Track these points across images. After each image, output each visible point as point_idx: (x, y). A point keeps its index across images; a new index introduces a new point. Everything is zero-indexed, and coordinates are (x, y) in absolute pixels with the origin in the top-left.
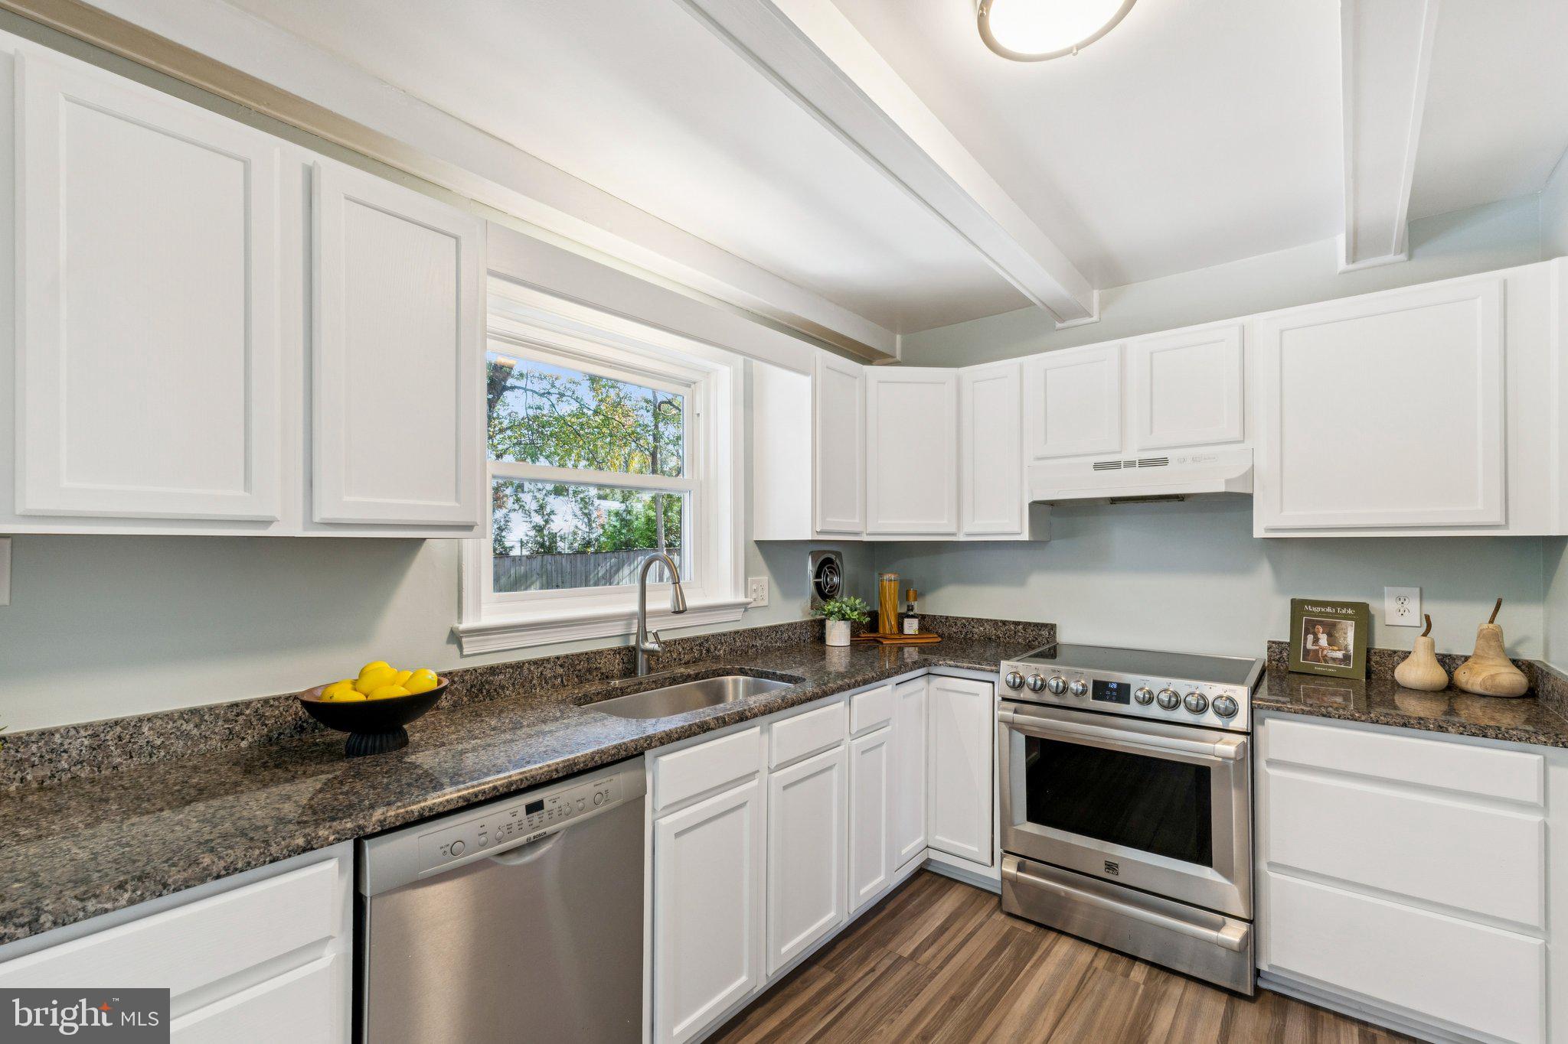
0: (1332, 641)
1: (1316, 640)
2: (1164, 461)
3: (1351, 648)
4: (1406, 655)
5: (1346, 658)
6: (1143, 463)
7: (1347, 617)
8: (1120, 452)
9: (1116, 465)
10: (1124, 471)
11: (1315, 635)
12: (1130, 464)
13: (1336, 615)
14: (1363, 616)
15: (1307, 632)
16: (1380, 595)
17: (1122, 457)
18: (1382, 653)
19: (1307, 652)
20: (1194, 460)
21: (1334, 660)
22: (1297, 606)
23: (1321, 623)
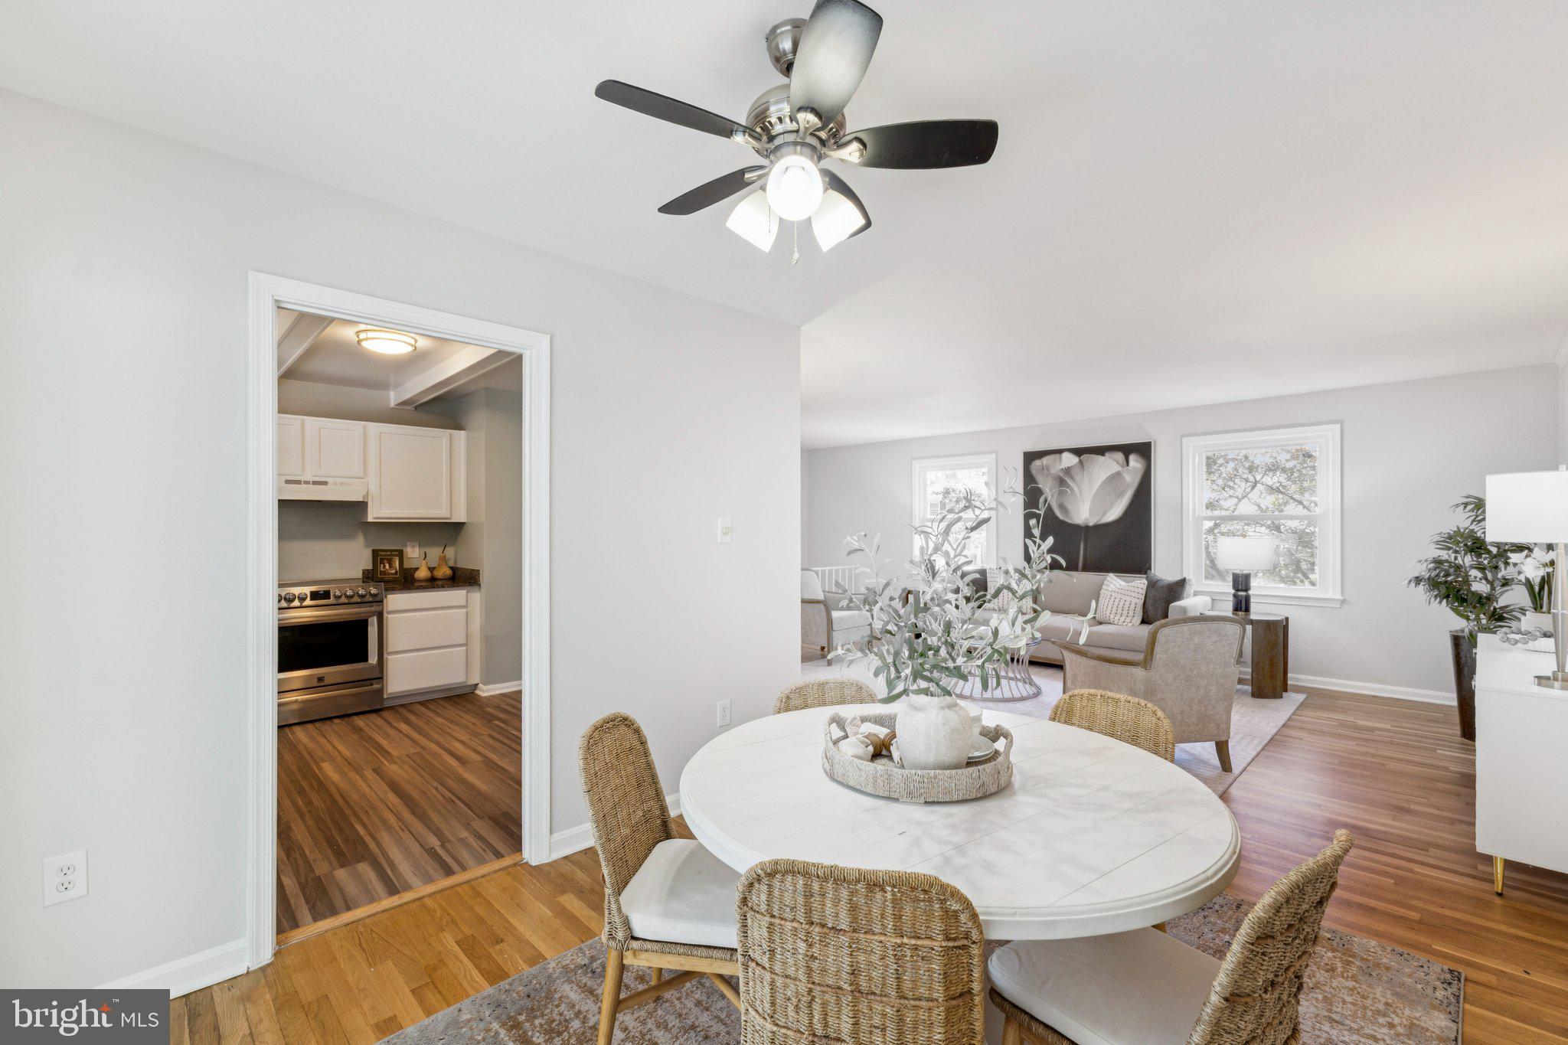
0: (391, 566)
1: (384, 566)
2: (325, 483)
3: (398, 568)
4: (417, 569)
5: (396, 572)
6: (315, 483)
7: (395, 555)
8: (301, 476)
9: (298, 482)
10: (303, 486)
11: (384, 564)
12: (307, 483)
13: (391, 555)
14: (401, 554)
15: (381, 563)
16: (406, 546)
17: (303, 479)
18: (407, 569)
19: (381, 572)
20: (342, 484)
21: (392, 574)
22: (375, 553)
23: (386, 559)
